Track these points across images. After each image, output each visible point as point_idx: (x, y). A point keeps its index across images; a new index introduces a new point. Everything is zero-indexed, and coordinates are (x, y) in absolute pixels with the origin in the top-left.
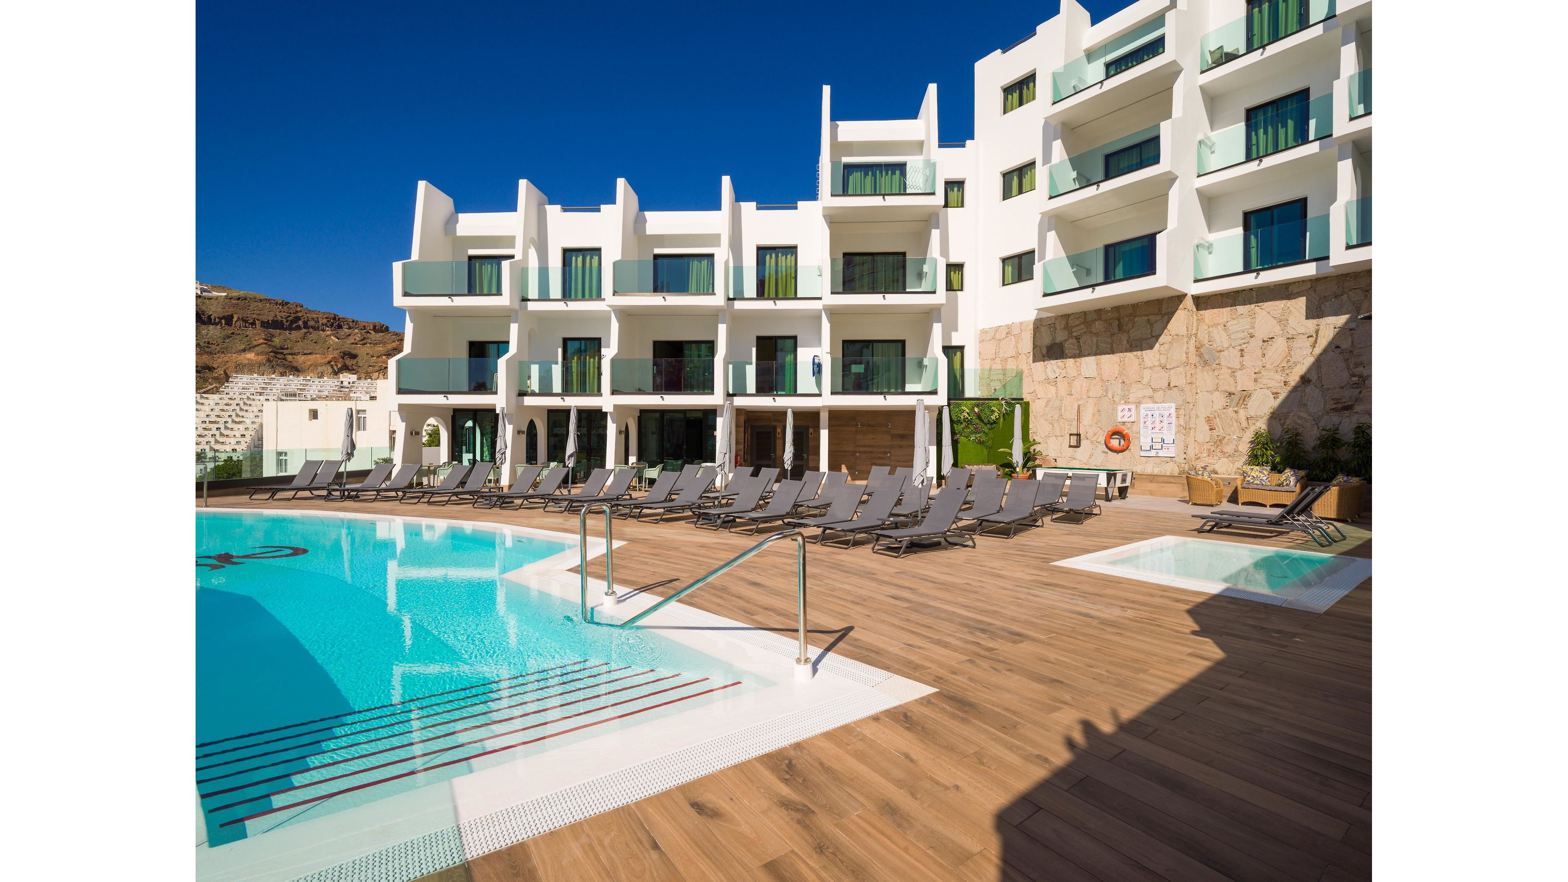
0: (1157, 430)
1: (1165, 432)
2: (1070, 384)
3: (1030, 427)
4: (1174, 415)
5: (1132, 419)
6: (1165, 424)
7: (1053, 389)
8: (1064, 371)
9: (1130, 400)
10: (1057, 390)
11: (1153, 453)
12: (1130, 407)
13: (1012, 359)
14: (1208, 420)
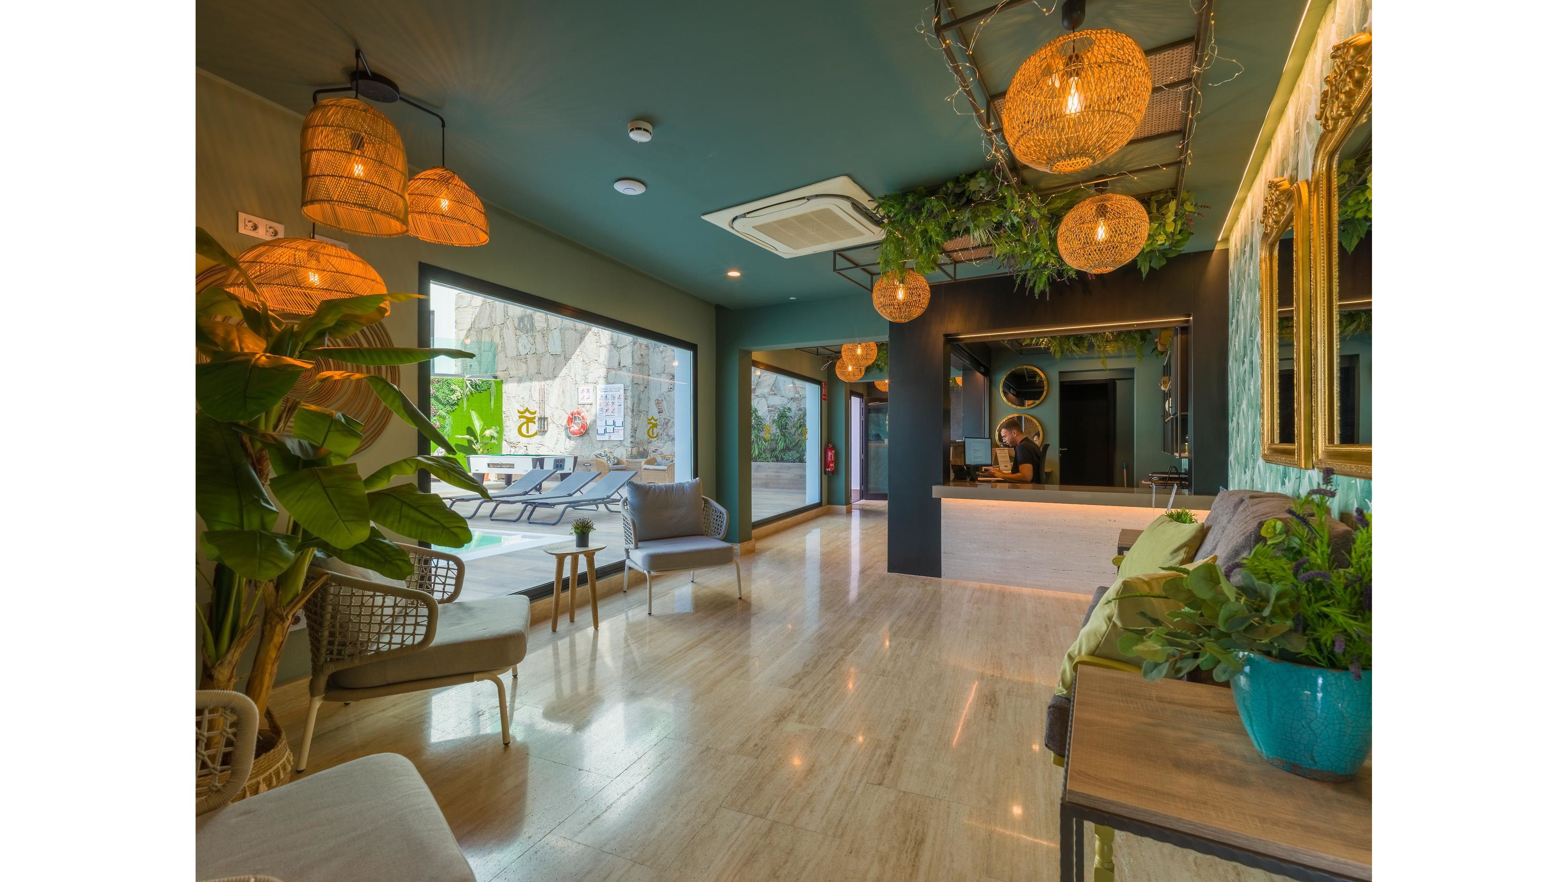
0: (609, 413)
1: (616, 414)
2: (539, 362)
3: (504, 409)
4: (622, 397)
5: (589, 401)
6: (616, 406)
7: (524, 366)
8: (533, 347)
9: (589, 381)
10: (527, 368)
11: (606, 437)
12: (588, 388)
13: (487, 330)
14: (658, 403)
